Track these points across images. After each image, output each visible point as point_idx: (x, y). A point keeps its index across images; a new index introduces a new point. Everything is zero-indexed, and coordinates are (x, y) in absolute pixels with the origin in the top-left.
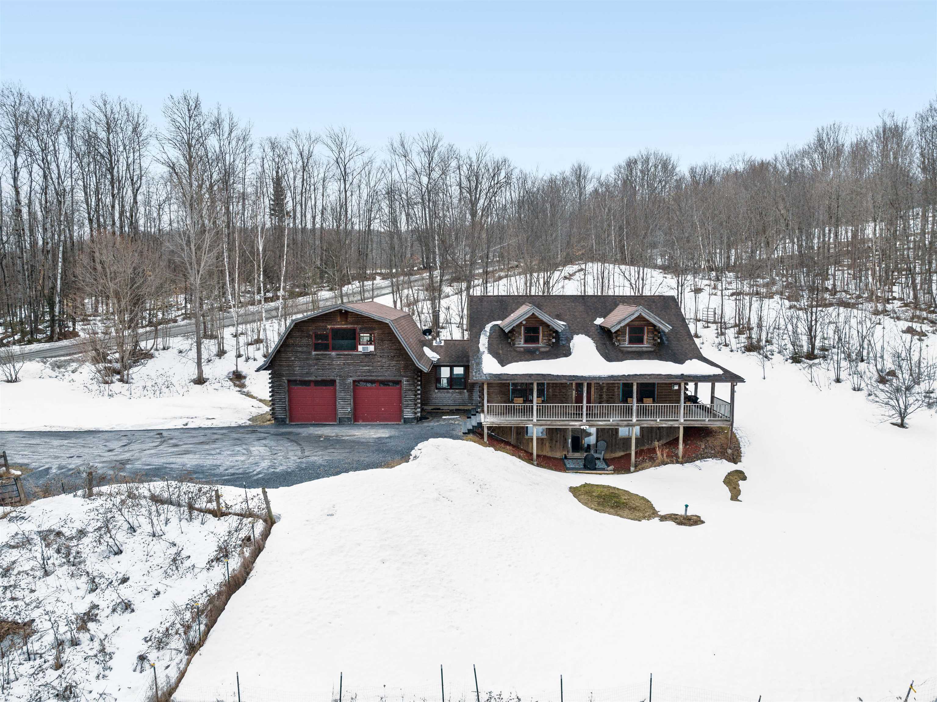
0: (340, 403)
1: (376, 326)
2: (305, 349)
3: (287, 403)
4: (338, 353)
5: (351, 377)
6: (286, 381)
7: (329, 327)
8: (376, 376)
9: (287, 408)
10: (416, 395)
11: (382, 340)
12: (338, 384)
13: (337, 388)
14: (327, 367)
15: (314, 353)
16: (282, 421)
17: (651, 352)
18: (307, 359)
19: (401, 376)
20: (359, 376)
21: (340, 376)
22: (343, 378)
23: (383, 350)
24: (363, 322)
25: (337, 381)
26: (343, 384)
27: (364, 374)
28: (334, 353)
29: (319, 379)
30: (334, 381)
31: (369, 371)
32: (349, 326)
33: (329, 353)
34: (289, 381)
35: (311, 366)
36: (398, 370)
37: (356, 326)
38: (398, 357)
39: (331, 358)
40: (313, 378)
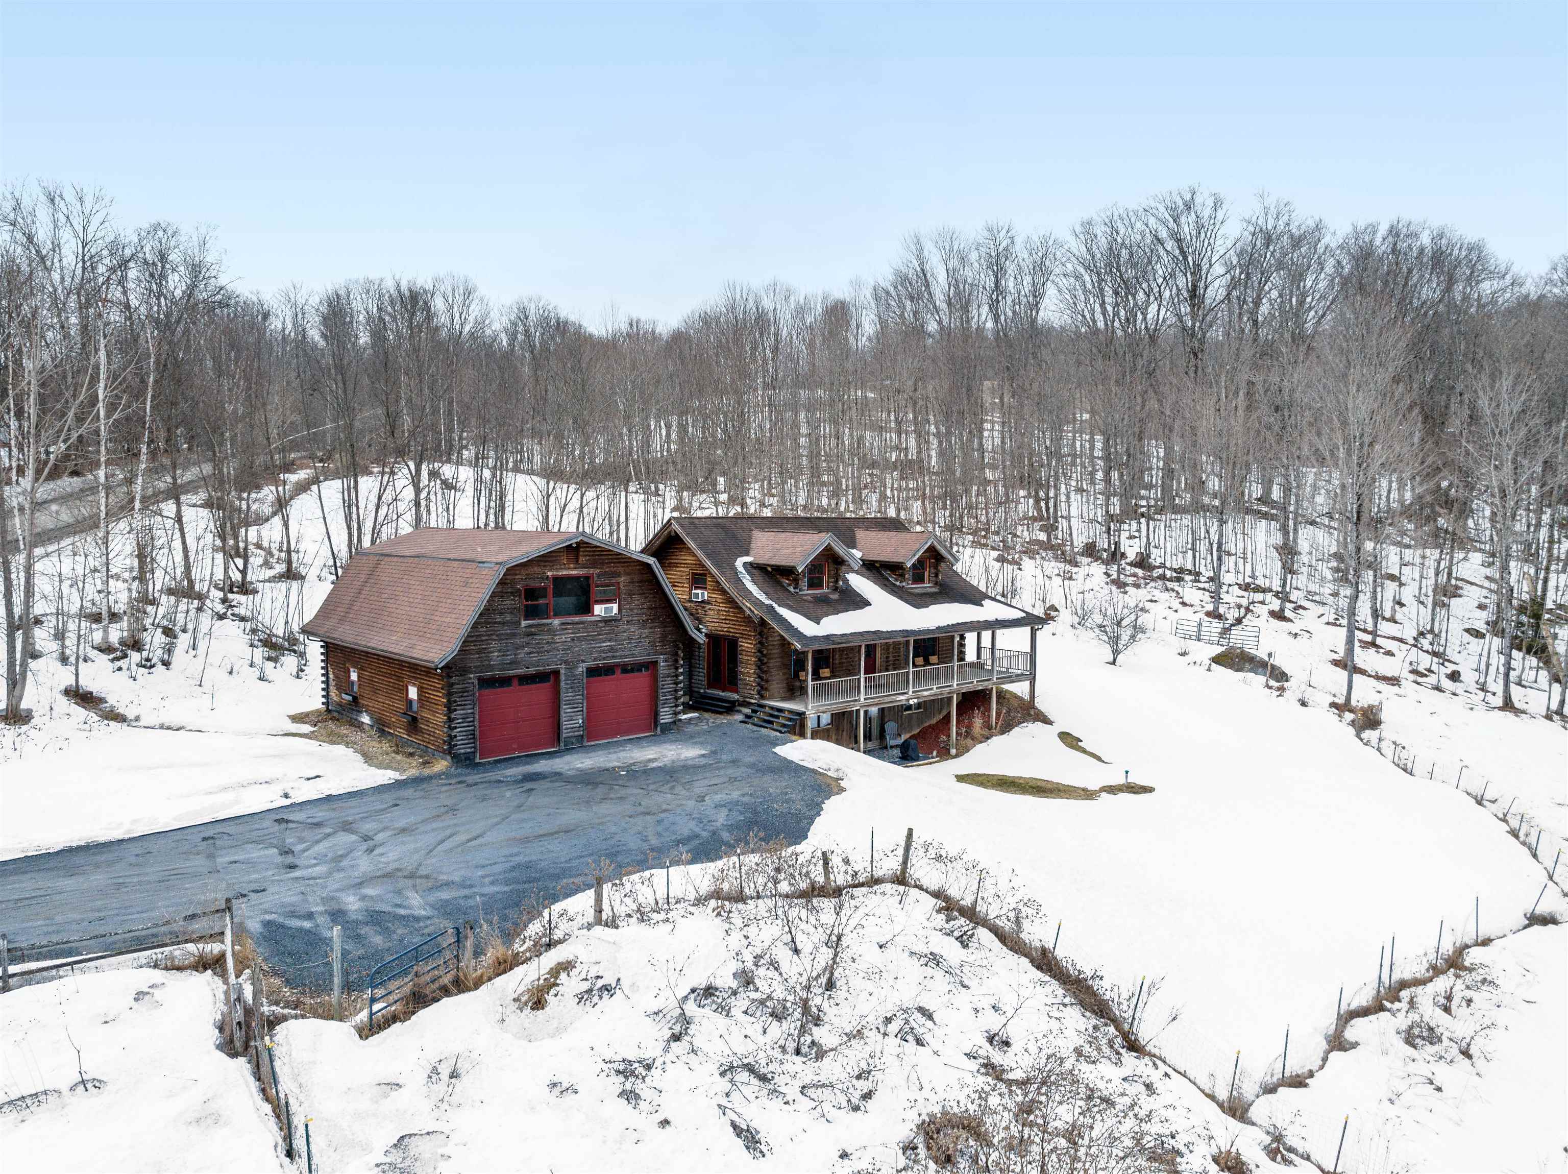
0: (566, 711)
1: (621, 570)
2: (508, 618)
3: (477, 723)
4: (563, 620)
5: (583, 661)
6: (476, 682)
7: (550, 574)
8: (621, 657)
9: (477, 733)
10: (676, 684)
11: (631, 594)
12: (563, 678)
13: (562, 684)
14: (546, 647)
15: (524, 623)
16: (467, 759)
17: (936, 593)
18: (514, 635)
19: (657, 653)
20: (595, 660)
21: (566, 662)
22: (571, 666)
23: (631, 610)
24: (603, 564)
25: (562, 672)
26: (571, 676)
27: (604, 655)
28: (556, 622)
29: (532, 670)
30: (556, 673)
31: (611, 649)
32: (582, 572)
33: (549, 621)
34: (480, 680)
35: (518, 647)
36: (653, 644)
37: (591, 571)
38: (653, 621)
39: (551, 631)
40: (521, 671)
